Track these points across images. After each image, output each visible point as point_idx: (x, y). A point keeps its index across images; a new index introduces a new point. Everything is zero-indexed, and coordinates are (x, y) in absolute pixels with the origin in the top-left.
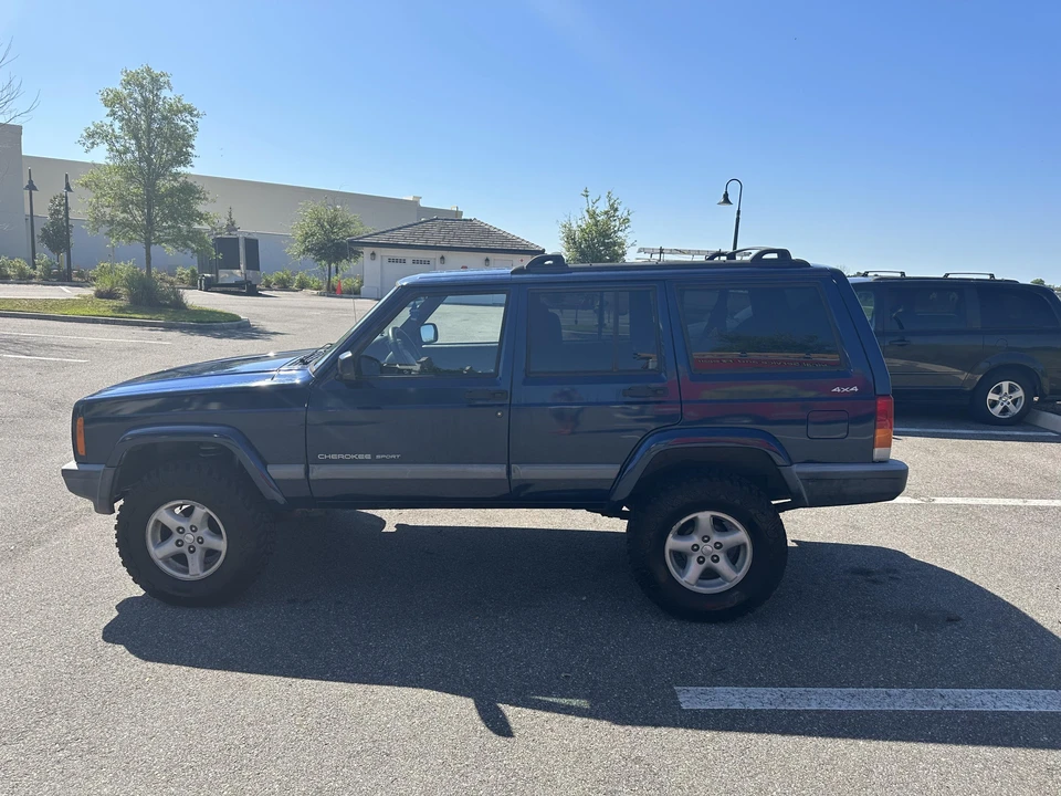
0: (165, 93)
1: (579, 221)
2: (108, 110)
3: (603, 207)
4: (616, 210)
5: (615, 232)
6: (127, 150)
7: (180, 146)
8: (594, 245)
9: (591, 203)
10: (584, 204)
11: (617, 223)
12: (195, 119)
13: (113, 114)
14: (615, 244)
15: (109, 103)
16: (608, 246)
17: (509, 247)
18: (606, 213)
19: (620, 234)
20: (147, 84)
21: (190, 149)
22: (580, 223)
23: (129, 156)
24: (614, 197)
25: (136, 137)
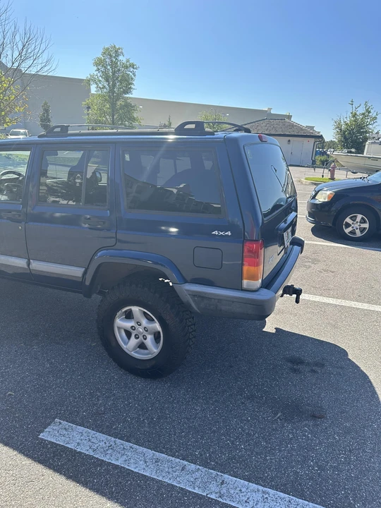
0: (121, 58)
1: (347, 119)
2: (96, 68)
3: (361, 110)
4: (369, 112)
5: (367, 125)
6: (104, 87)
7: (127, 84)
8: (353, 133)
9: (354, 109)
10: (350, 109)
11: (369, 120)
12: (135, 70)
13: (98, 70)
14: (366, 132)
15: (96, 64)
16: (362, 133)
17: (302, 134)
18: (363, 114)
19: (370, 126)
20: (112, 53)
21: (132, 86)
22: (345, 120)
23: (105, 90)
24: (369, 105)
25: (107, 81)
